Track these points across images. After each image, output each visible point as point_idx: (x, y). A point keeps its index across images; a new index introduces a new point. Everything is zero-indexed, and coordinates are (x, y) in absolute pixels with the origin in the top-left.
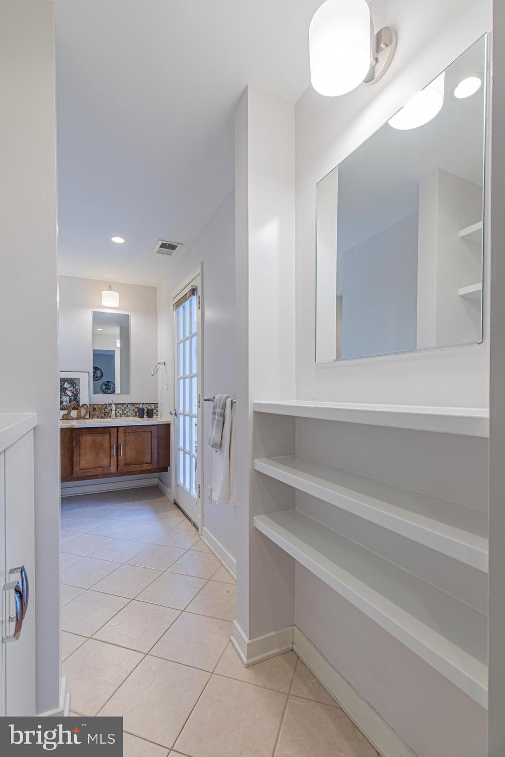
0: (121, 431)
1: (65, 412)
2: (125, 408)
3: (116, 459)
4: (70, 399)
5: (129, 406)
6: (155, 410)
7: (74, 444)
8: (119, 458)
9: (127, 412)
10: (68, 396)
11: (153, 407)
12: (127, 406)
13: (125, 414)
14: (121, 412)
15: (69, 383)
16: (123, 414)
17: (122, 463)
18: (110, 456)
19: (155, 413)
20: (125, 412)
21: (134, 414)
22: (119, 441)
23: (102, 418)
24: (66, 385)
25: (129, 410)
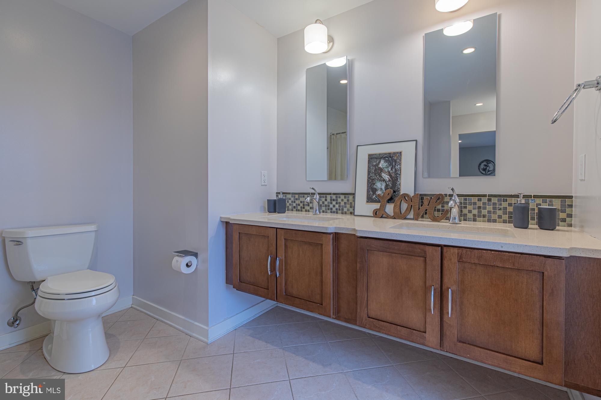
0: (451, 256)
1: (377, 206)
2: (484, 204)
3: (438, 319)
4: (387, 186)
5: (495, 200)
6: (563, 211)
7: (358, 265)
8: (445, 319)
9: (489, 212)
10: (384, 180)
11: (557, 204)
12: (489, 200)
13: (484, 216)
14: (475, 212)
15: (386, 161)
16: (479, 216)
17: (452, 333)
18: (426, 309)
19: (564, 220)
20: (484, 212)
21: (506, 217)
22: (446, 280)
23: (435, 219)
24: (382, 164)
25: (494, 208)
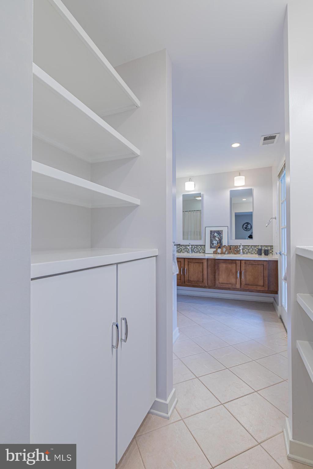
0: (243, 262)
1: (215, 250)
2: (250, 248)
3: (239, 280)
4: (218, 242)
5: (253, 247)
6: (271, 250)
7: (216, 268)
8: (242, 279)
9: (251, 251)
10: (216, 240)
11: (269, 248)
12: (251, 247)
13: (250, 252)
14: (247, 251)
15: (217, 233)
16: (248, 252)
17: (243, 283)
18: (236, 278)
19: (271, 253)
20: (250, 251)
21: (256, 252)
22: (242, 269)
23: (235, 254)
24: (216, 234)
25: (253, 250)
